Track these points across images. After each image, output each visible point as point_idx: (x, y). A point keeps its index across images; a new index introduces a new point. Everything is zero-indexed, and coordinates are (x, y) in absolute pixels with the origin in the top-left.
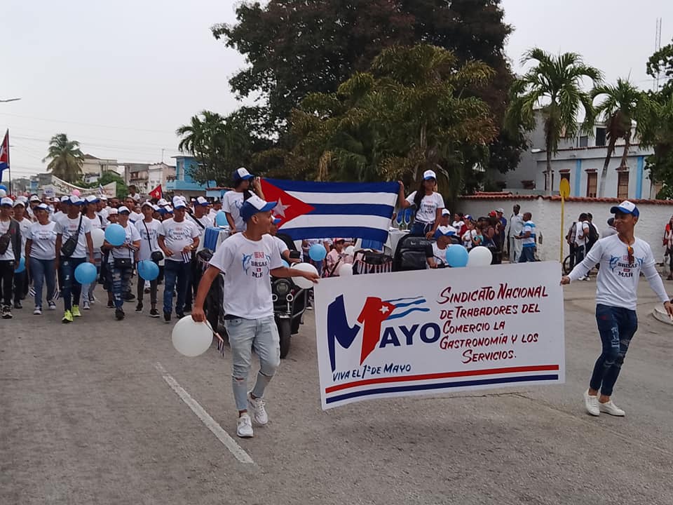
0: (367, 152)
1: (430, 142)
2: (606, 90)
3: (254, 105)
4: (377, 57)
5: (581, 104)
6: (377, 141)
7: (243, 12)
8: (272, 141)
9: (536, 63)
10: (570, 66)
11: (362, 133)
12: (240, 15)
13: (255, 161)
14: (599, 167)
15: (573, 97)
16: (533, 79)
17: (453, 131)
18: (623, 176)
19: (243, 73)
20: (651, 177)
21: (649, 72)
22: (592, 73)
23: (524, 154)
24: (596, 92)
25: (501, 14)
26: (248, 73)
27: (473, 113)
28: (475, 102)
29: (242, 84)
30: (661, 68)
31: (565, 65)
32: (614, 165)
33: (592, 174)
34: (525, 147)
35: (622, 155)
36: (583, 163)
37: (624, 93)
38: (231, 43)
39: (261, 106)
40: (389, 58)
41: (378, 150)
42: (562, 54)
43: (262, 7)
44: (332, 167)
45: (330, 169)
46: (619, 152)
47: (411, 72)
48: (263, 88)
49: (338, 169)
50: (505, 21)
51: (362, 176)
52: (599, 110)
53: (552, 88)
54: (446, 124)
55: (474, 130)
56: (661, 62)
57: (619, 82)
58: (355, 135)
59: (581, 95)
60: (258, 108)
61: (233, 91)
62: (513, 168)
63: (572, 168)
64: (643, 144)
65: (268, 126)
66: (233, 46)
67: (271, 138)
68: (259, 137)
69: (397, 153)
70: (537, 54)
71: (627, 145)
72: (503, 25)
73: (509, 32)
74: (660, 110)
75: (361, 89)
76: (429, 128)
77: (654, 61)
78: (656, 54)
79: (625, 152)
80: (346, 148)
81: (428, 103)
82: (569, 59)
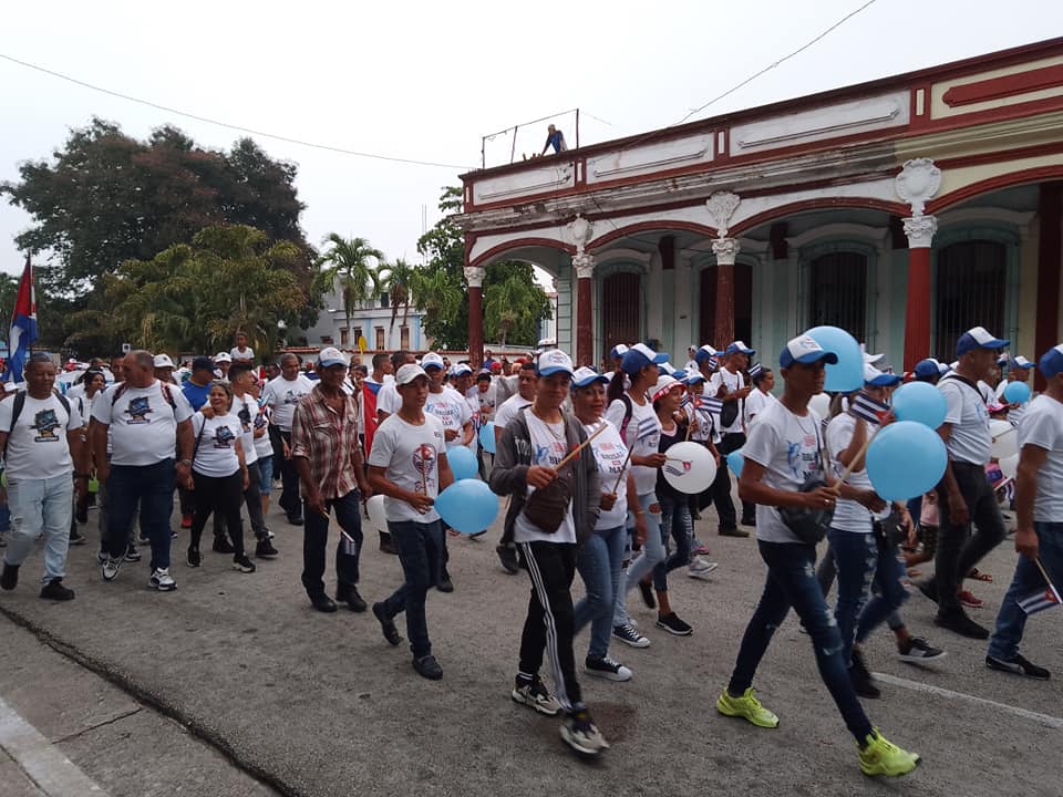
0: (189, 314)
1: (250, 307)
2: (388, 267)
3: (45, 264)
4: (197, 234)
5: (370, 278)
6: (198, 304)
7: (28, 170)
8: (68, 300)
9: (334, 245)
10: (360, 249)
11: (184, 297)
12: (25, 174)
13: (68, 321)
14: (386, 325)
15: (363, 272)
16: (332, 257)
17: (269, 297)
18: (405, 332)
19: (31, 232)
20: (425, 333)
21: (419, 250)
22: (377, 254)
23: (322, 313)
24: (381, 268)
25: (294, 193)
26: (36, 232)
27: (285, 283)
28: (286, 273)
29: (30, 242)
30: (428, 248)
31: (357, 246)
32: (399, 322)
33: (380, 330)
34: (322, 308)
35: (403, 314)
36: (372, 321)
37: (401, 271)
38: (15, 201)
39: (54, 265)
40: (208, 235)
41: (201, 313)
42: (354, 238)
43: (50, 168)
44: (156, 328)
45: (154, 329)
46: (401, 312)
47: (230, 248)
48: (56, 248)
49: (161, 329)
50: (299, 198)
51: (187, 335)
52: (384, 282)
53: (349, 264)
54: (262, 291)
55: (287, 297)
56: (428, 243)
57: (398, 261)
58: (177, 300)
59: (370, 271)
60: (50, 268)
61: (20, 249)
62: (313, 326)
63: (364, 326)
64: (419, 308)
65: (63, 285)
66: (17, 204)
67: (66, 297)
68: (53, 296)
69: (221, 316)
70: (334, 238)
71: (407, 307)
72: (297, 202)
73: (303, 208)
74: (429, 282)
75: (178, 258)
76: (247, 294)
77: (423, 242)
78: (424, 237)
79: (406, 312)
80: (169, 310)
81: (246, 274)
82: (359, 243)
